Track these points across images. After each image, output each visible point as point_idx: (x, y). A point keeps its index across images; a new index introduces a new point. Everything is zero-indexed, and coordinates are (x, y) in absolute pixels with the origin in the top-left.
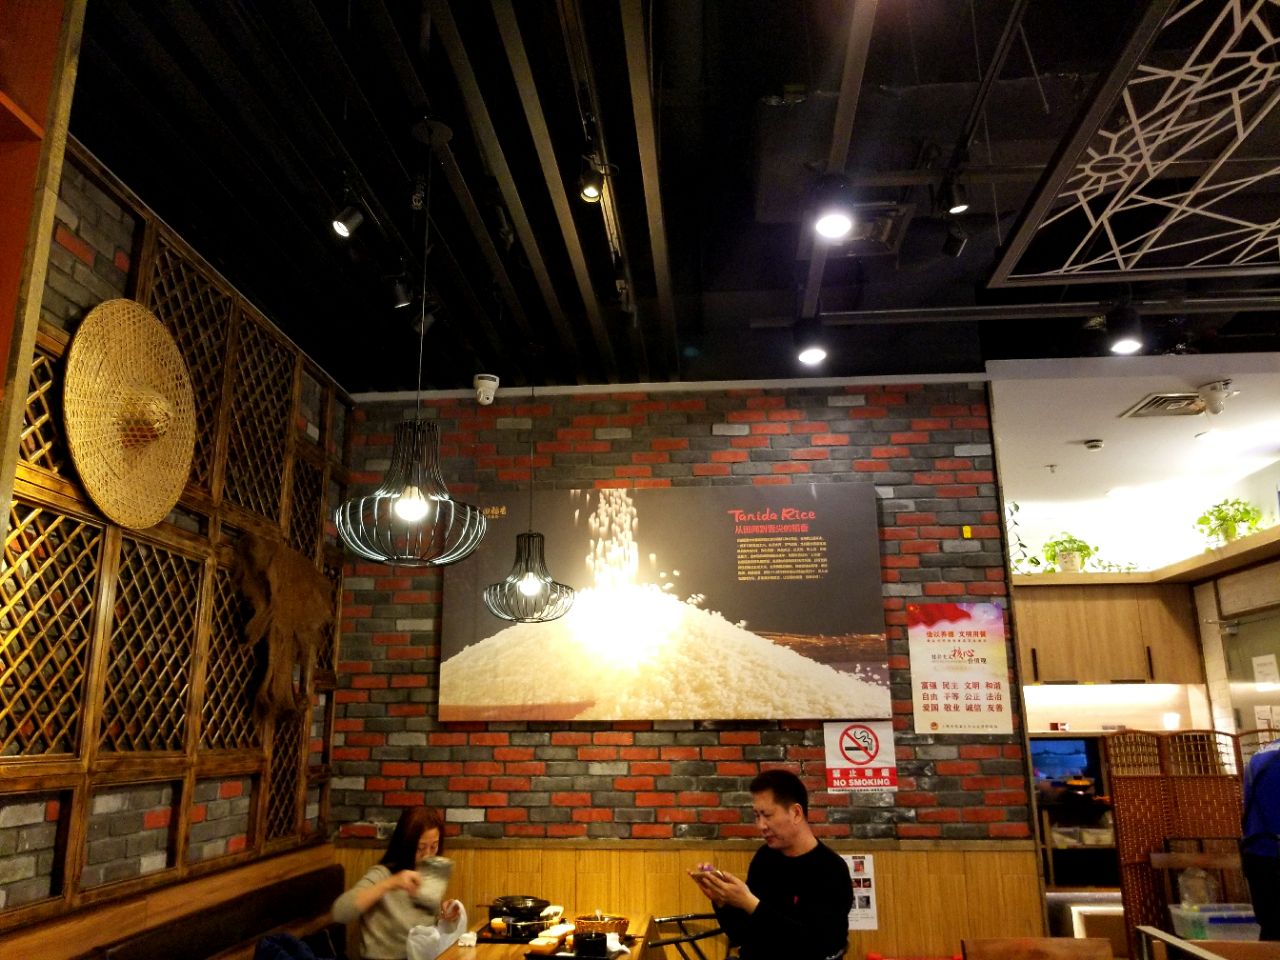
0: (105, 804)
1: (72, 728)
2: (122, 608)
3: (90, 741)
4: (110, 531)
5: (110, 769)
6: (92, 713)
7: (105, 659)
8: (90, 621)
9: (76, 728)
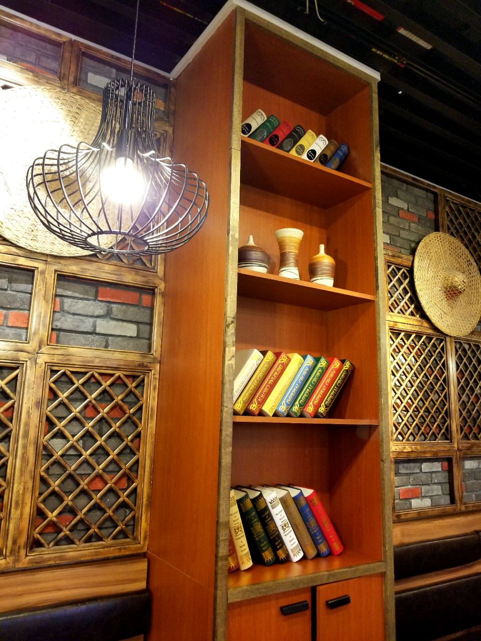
0: (469, 465)
1: (447, 429)
2: (461, 374)
3: (456, 436)
4: (448, 339)
5: (469, 449)
6: (455, 423)
7: (456, 398)
8: (446, 381)
9: (448, 429)
